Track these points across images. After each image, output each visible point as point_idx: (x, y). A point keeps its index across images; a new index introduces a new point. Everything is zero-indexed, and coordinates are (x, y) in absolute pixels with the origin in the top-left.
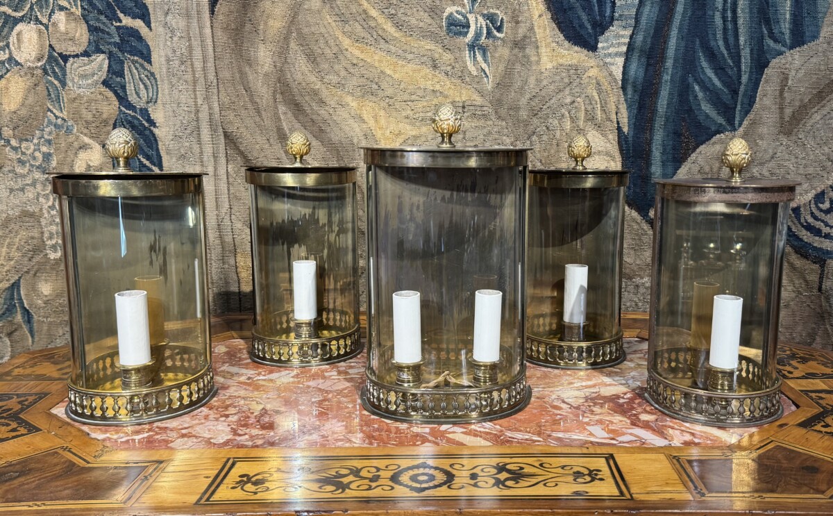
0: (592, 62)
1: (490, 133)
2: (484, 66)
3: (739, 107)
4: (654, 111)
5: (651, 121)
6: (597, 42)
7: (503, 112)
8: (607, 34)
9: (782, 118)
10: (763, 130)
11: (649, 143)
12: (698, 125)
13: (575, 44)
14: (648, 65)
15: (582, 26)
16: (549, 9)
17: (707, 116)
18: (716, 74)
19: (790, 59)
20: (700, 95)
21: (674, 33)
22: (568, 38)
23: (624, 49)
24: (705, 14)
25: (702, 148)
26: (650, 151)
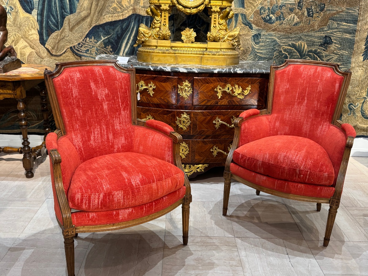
0: (31, 16)
1: (13, 30)
2: (11, 16)
3: (59, 26)
4: (43, 26)
5: (43, 28)
6: (31, 12)
7: (15, 25)
8: (33, 11)
9: (70, 28)
10: (66, 30)
11: (43, 32)
12: (51, 29)
13: (27, 13)
14: (41, 17)
15: (28, 9)
16: (21, 6)
17: (53, 27)
18: (54, 19)
19: (70, 16)
20: (51, 23)
21: (45, 11)
22: (25, 11)
23: (37, 14)
24: (51, 7)
25: (53, 34)
26: (43, 34)
